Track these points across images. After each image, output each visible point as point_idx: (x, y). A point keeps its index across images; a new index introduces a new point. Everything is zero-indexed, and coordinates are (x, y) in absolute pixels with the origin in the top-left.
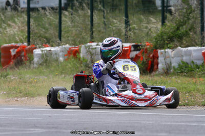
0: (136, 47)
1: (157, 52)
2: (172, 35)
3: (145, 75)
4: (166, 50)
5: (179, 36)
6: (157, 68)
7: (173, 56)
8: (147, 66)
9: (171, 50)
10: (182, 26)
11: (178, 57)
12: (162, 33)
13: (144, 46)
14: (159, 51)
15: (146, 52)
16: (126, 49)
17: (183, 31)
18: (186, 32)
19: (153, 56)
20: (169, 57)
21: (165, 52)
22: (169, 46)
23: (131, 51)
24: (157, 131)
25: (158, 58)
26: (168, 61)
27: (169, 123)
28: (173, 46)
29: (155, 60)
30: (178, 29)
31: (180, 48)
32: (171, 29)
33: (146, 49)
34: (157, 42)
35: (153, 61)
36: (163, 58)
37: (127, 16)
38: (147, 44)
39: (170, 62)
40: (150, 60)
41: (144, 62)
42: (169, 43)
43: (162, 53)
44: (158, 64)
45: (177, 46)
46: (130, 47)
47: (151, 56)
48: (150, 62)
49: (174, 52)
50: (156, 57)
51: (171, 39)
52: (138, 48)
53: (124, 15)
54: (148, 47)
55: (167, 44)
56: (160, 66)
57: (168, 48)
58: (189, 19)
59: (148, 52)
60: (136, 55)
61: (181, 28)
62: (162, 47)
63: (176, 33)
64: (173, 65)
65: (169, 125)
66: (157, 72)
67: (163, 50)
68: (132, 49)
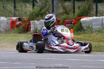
0: (20, 19)
1: (30, 22)
2: (38, 13)
3: (24, 33)
4: (35, 21)
5: (41, 14)
6: (30, 30)
7: (38, 24)
8: (25, 29)
9: (37, 21)
10: (43, 9)
11: (41, 24)
12: (32, 12)
13: (24, 19)
14: (31, 22)
15: (25, 22)
16: (14, 20)
17: (43, 11)
18: (45, 12)
19: (28, 24)
20: (36, 25)
21: (34, 22)
22: (36, 19)
23: (17, 21)
24: (30, 62)
25: (30, 25)
26: (35, 26)
27: (36, 58)
28: (38, 19)
29: (29, 26)
30: (41, 10)
31: (42, 20)
32: (37, 10)
33: (25, 20)
34: (30, 17)
35: (28, 27)
36: (33, 25)
37: (15, 3)
38: (25, 18)
39: (37, 27)
40: (27, 26)
41: (23, 27)
42: (36, 18)
43: (32, 23)
44: (30, 28)
45: (40, 19)
46: (16, 19)
47: (27, 24)
48: (26, 27)
49: (39, 22)
50: (29, 24)
51: (37, 15)
52: (21, 20)
53: (13, 3)
54: (26, 19)
55: (35, 18)
56: (31, 29)
57: (36, 20)
58: (46, 5)
59: (26, 22)
60: (20, 24)
61: (42, 10)
62: (33, 20)
63: (40, 13)
64: (38, 29)
65: (36, 59)
66: (30, 32)
67: (33, 21)
68: (18, 20)
